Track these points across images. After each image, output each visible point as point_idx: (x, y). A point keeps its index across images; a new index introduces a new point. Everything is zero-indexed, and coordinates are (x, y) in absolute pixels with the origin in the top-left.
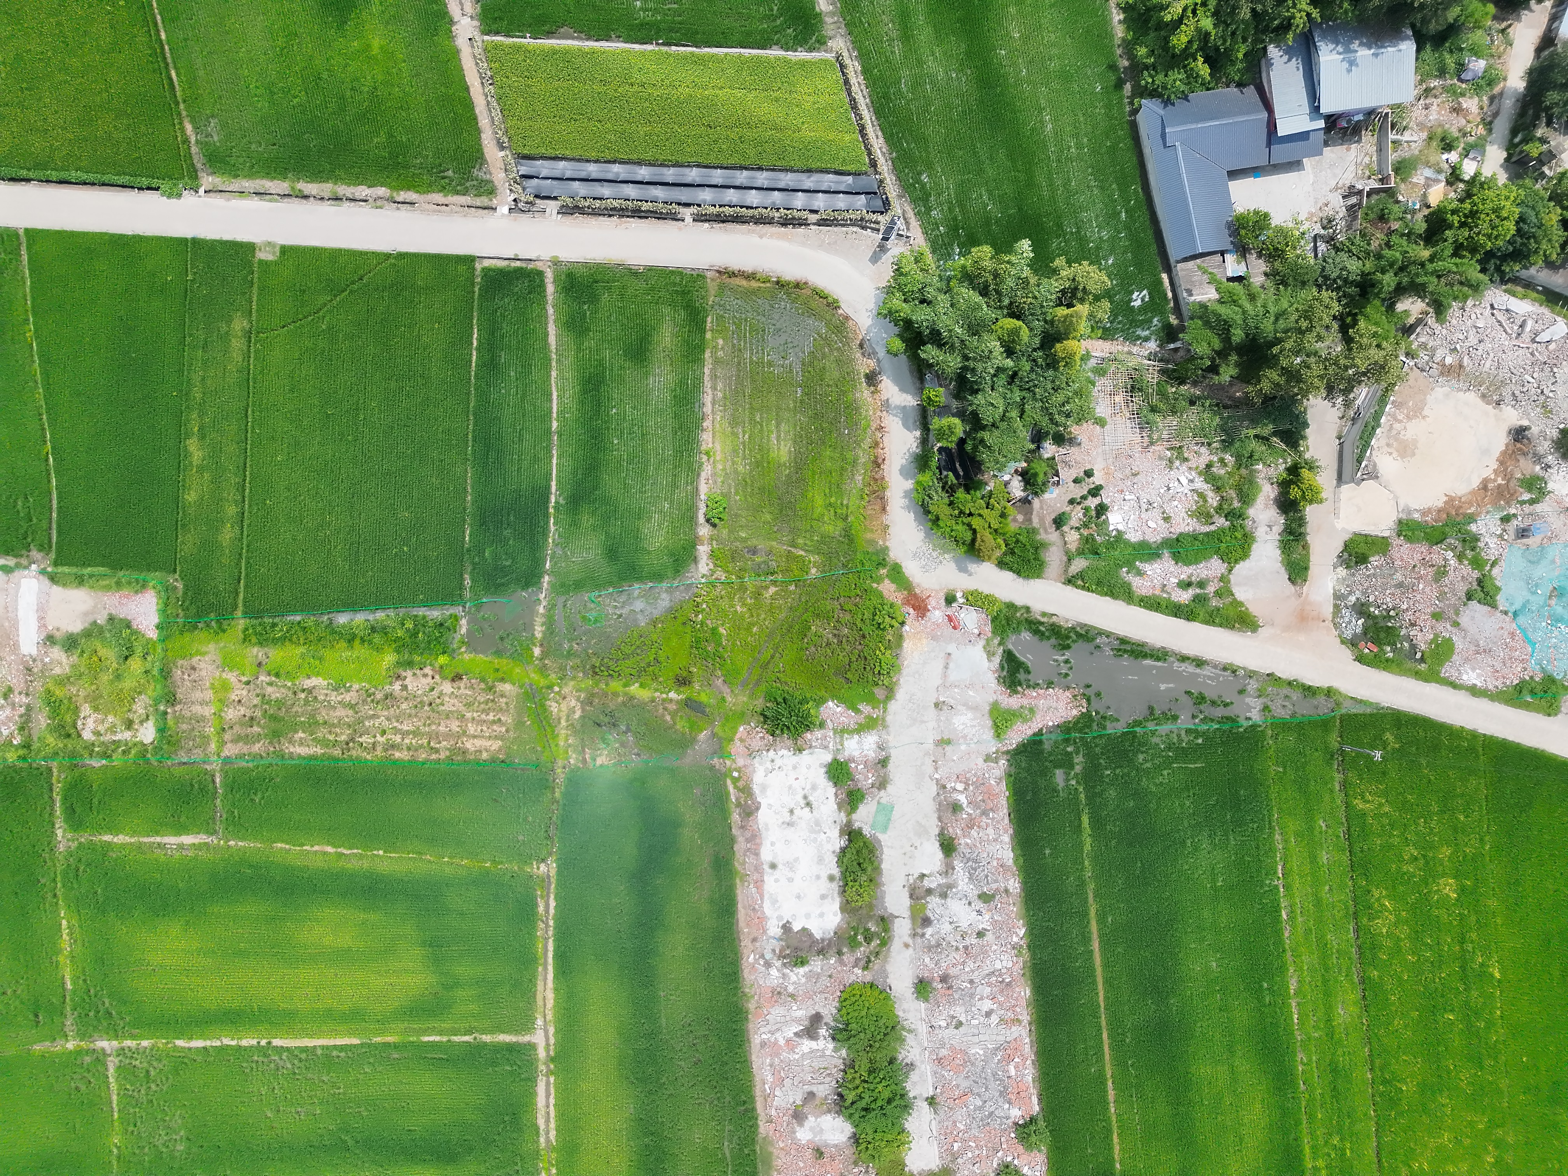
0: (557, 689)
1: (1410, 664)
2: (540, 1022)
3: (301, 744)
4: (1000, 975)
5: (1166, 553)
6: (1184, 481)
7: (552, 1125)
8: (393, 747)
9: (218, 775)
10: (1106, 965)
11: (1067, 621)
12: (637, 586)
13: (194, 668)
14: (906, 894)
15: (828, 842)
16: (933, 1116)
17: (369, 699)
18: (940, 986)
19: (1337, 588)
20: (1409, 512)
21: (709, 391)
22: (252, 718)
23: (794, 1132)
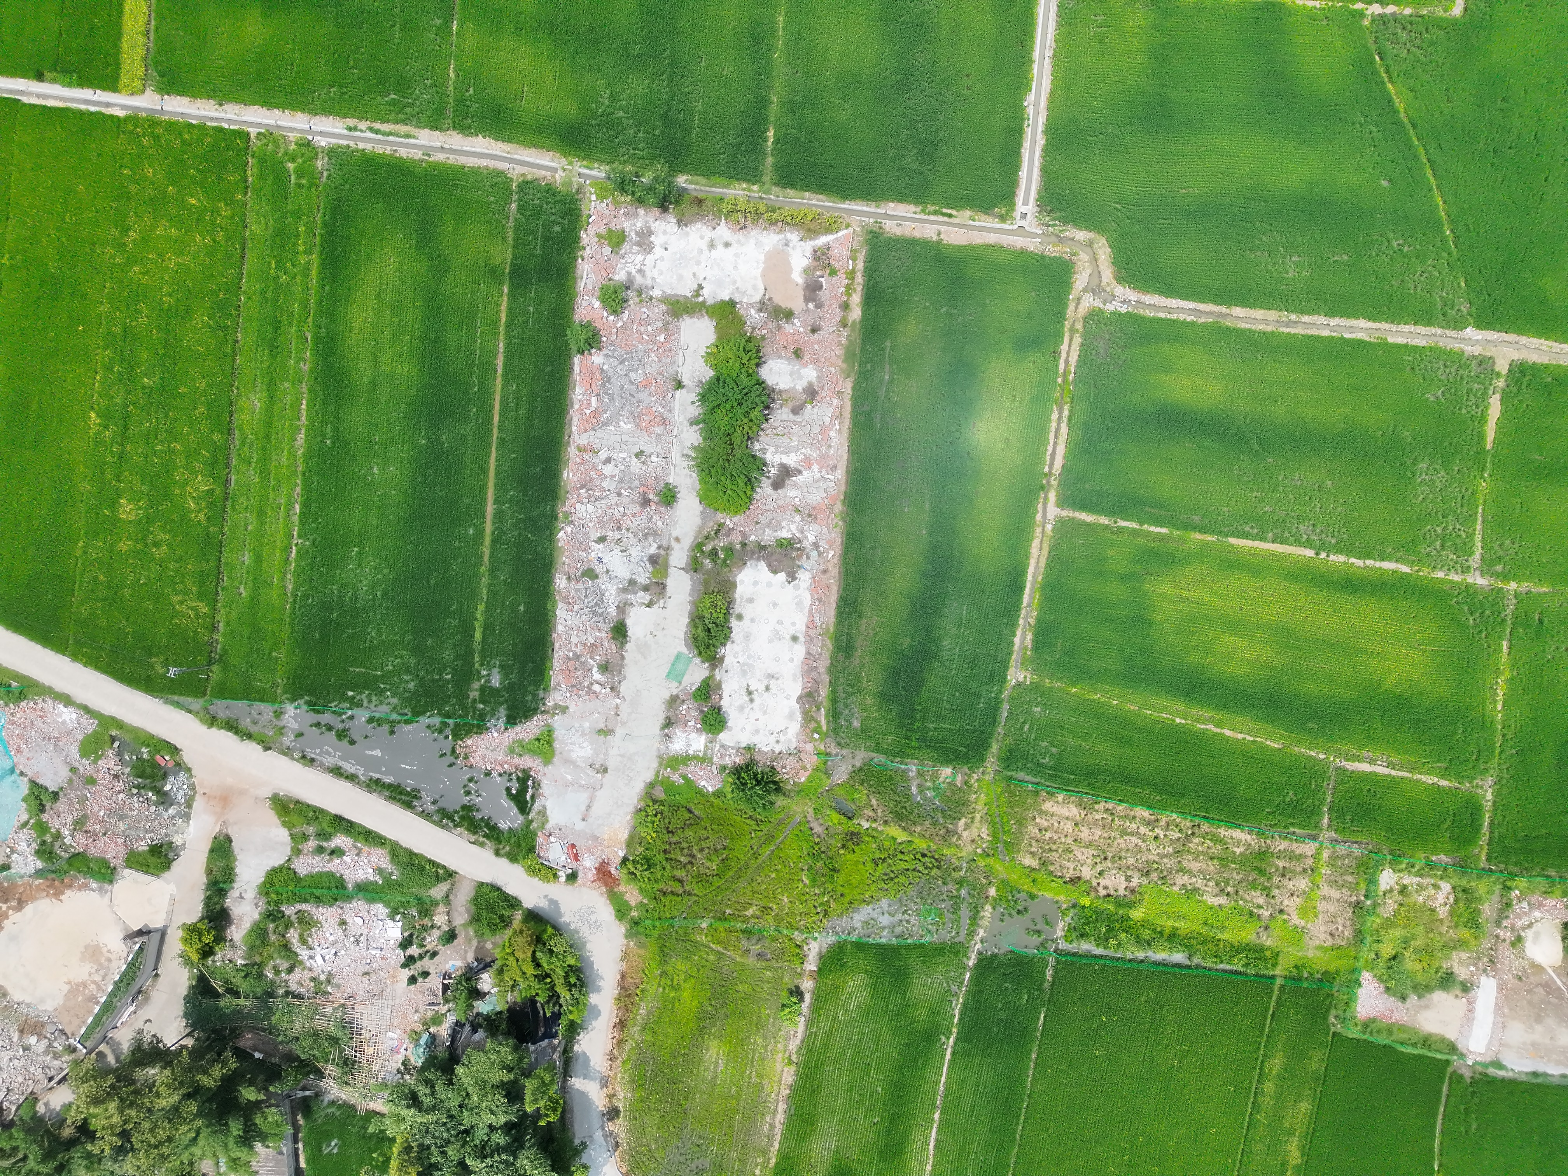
0: (979, 851)
1: (127, 737)
2: (1049, 527)
3: (1239, 842)
4: (590, 496)
5: (350, 886)
6: (319, 959)
7: (1054, 425)
8: (1149, 823)
9: (1325, 825)
10: (483, 487)
11: (460, 835)
12: (884, 940)
13: (1331, 935)
14: (669, 589)
15: (737, 653)
16: (680, 370)
17: (1165, 873)
18: (651, 496)
19: (185, 825)
20: (100, 889)
21: (777, 1124)
22: (1283, 876)
23: (818, 377)
